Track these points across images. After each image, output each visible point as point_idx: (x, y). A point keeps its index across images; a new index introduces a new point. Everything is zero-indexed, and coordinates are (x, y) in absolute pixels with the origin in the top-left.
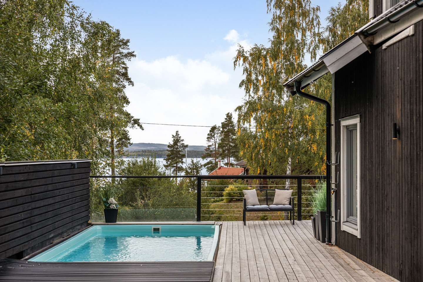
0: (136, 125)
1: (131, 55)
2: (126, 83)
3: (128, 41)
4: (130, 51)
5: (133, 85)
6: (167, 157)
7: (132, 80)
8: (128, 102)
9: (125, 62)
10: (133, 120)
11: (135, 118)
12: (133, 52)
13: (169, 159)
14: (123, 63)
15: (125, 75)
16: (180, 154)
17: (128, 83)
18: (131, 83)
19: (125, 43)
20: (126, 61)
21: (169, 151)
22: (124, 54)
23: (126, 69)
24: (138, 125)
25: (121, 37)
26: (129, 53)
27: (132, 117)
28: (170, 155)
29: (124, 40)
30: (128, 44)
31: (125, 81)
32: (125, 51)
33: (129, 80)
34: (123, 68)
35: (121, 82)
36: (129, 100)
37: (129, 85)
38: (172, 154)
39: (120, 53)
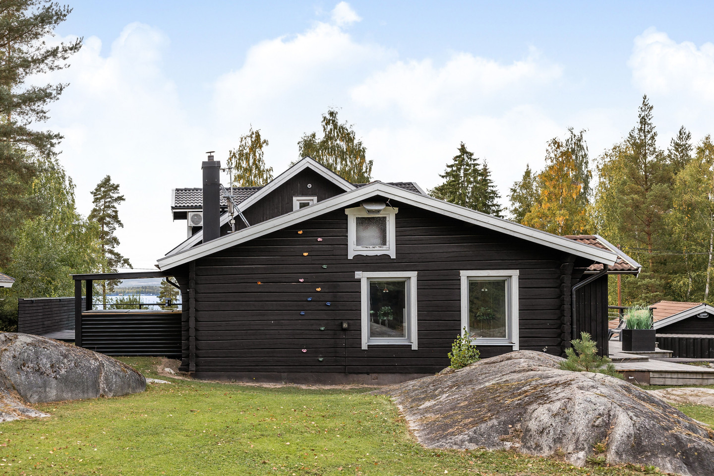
0: (126, 264)
1: (121, 198)
2: (116, 225)
3: (118, 186)
4: (120, 195)
5: (123, 226)
6: (160, 295)
7: (122, 222)
8: (118, 243)
9: (115, 206)
10: (123, 260)
11: (125, 258)
12: (123, 196)
13: (163, 296)
14: (114, 207)
15: (115, 218)
16: (173, 291)
17: (118, 226)
18: (121, 225)
19: (116, 188)
20: (115, 204)
21: (163, 288)
22: (114, 198)
23: (116, 212)
24: (128, 264)
25: (112, 182)
26: (118, 197)
27: (122, 257)
28: (164, 293)
29: (114, 184)
30: (118, 188)
31: (115, 223)
32: (115, 196)
33: (119, 222)
34: (113, 211)
35: (112, 224)
36: (120, 241)
37: (119, 226)
38: (166, 291)
39: (111, 197)
